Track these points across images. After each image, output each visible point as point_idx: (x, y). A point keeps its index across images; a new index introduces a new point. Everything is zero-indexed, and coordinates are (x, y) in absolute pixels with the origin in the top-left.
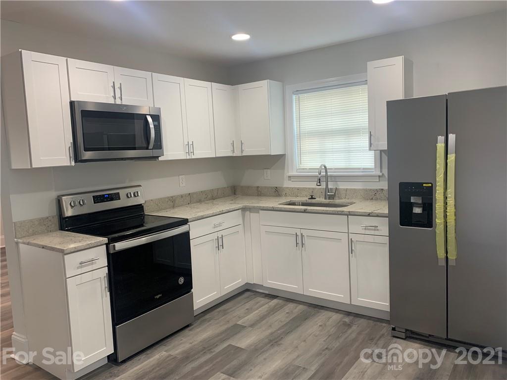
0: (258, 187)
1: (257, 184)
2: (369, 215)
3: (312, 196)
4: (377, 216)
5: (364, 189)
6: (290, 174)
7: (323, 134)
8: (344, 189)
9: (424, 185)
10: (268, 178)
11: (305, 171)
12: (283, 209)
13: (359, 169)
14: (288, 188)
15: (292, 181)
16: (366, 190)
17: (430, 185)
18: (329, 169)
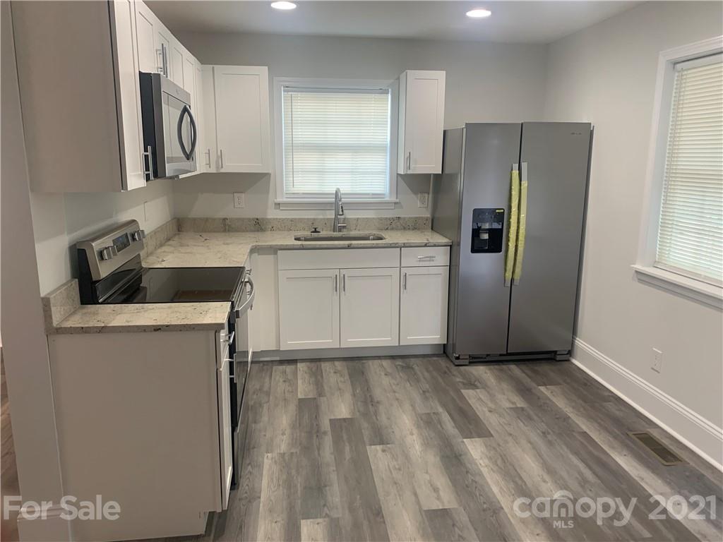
0: (225, 219)
1: (221, 215)
2: (426, 245)
3: (315, 229)
4: (435, 246)
5: (378, 218)
6: (279, 200)
7: (323, 148)
8: (355, 219)
9: (497, 211)
10: (241, 206)
11: (296, 196)
12: (318, 246)
13: (368, 194)
14: (277, 219)
15: (282, 210)
16: (381, 219)
17: (502, 211)
18: (343, 194)
